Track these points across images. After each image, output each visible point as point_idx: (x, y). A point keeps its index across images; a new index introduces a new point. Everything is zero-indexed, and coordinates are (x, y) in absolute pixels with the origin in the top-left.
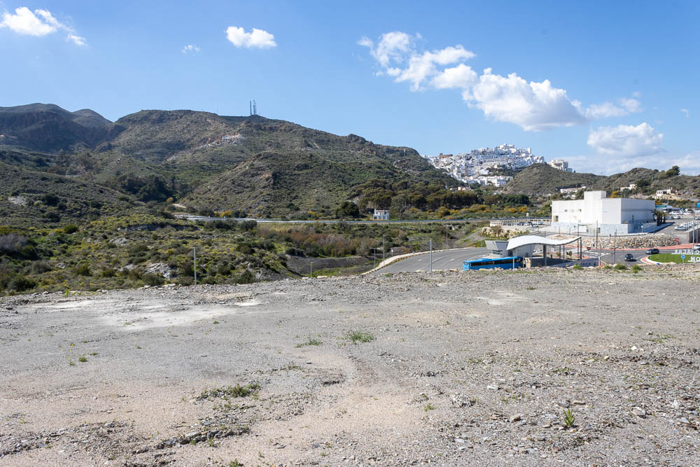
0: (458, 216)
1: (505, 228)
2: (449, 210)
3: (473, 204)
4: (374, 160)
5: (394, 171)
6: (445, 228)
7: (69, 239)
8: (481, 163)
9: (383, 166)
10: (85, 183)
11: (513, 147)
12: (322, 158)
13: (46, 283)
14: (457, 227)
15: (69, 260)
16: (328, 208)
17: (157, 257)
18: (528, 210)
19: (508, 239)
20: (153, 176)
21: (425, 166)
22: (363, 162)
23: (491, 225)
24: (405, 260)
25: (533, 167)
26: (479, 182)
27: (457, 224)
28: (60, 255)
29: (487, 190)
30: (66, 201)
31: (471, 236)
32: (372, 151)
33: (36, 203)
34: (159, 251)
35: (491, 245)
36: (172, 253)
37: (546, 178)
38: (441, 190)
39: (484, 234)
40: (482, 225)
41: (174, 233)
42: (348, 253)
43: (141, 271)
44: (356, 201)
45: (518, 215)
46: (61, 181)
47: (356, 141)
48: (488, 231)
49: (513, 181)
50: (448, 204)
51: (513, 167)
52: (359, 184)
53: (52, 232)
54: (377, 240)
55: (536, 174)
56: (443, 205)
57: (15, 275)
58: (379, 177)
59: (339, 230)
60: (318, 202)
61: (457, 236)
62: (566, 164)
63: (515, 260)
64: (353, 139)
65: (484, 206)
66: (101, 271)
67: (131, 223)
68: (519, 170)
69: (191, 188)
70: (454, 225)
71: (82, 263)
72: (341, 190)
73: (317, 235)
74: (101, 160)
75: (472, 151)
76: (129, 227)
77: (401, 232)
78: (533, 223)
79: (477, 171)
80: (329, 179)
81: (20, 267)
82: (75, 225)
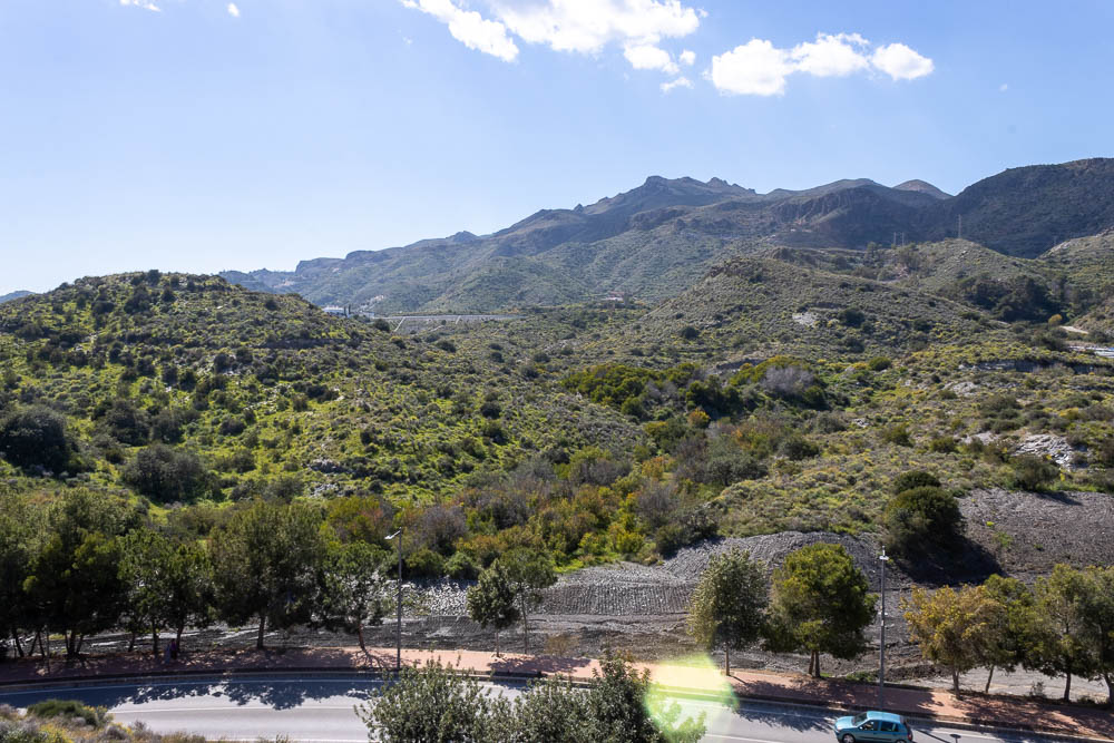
7: (876, 379)
10: (906, 290)
13: (836, 451)
15: (874, 415)
17: (1042, 421)
20: (1025, 277)
28: (860, 404)
30: (875, 320)
33: (830, 322)
34: (1046, 410)
36: (1076, 417)
41: (1069, 377)
43: (1009, 446)
46: (869, 288)
53: (850, 368)
57: (791, 432)
66: (929, 438)
67: (985, 357)
69: (1098, 296)
71: (895, 421)
74: (934, 254)
76: (980, 363)
81: (798, 420)
82: (887, 357)
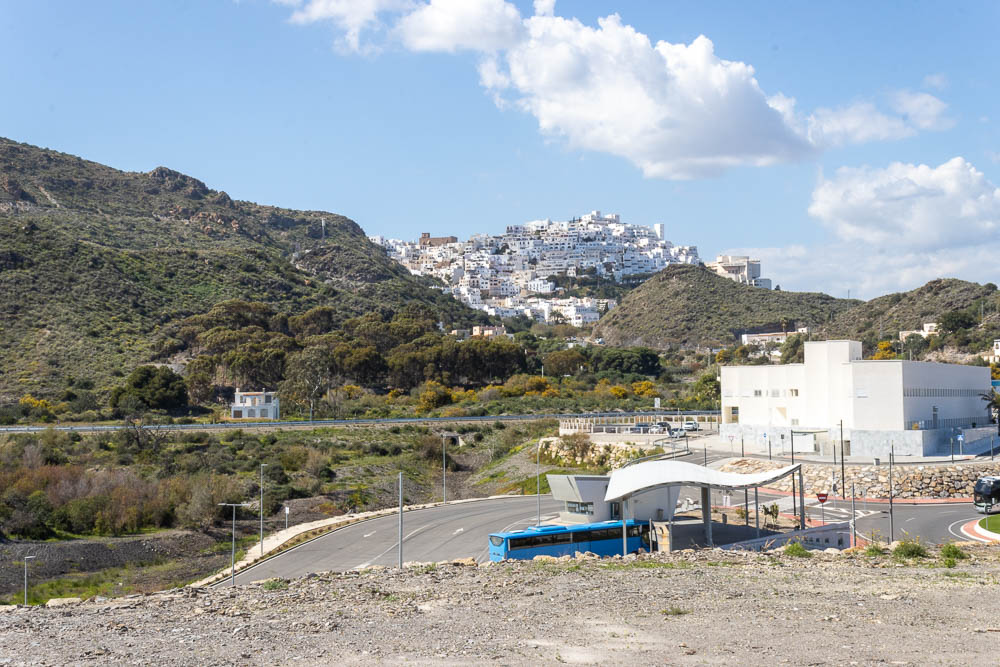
0: (474, 408)
1: (600, 441)
2: (449, 391)
3: (512, 372)
4: (232, 246)
5: (293, 280)
6: (438, 441)
8: (534, 262)
9: (259, 264)
11: (616, 221)
12: (70, 236)
14: (470, 437)
16: (88, 385)
18: (658, 391)
19: (607, 470)
21: (381, 266)
22: (201, 253)
23: (562, 431)
24: (327, 536)
25: (669, 276)
26: (528, 313)
27: (471, 430)
29: (550, 335)
31: (506, 464)
32: (227, 221)
35: (563, 486)
37: (704, 306)
38: (426, 336)
39: (544, 457)
40: (539, 430)
42: (151, 523)
44: (177, 364)
45: (632, 404)
47: (177, 188)
48: (553, 448)
49: (617, 312)
50: (445, 374)
51: (618, 274)
52: (188, 314)
54: (242, 481)
55: (677, 294)
56: (432, 377)
58: (247, 296)
59: (122, 451)
60: (54, 369)
61: (471, 462)
62: (754, 269)
63: (630, 528)
64: (168, 183)
65: (543, 378)
68: (632, 282)
70: (463, 431)
72: (130, 332)
73: (47, 470)
75: (509, 230)
77: (314, 454)
78: (673, 425)
79: (522, 283)
80: (92, 300)
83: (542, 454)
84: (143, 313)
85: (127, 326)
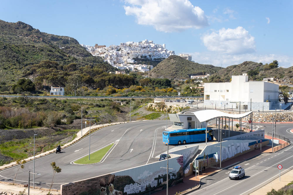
0: (124, 94)
1: (168, 105)
5: (63, 55)
6: (115, 104)
14: (125, 103)
21: (84, 53)
23: (155, 102)
25: (171, 58)
27: (125, 100)
31: (138, 111)
32: (39, 38)
35: (174, 118)
37: (180, 67)
40: (147, 101)
42: (35, 125)
44: (31, 78)
47: (24, 28)
48: (153, 106)
49: (156, 68)
50: (112, 84)
51: (153, 58)
52: (33, 64)
55: (173, 64)
58: (50, 59)
59: (21, 103)
61: (126, 110)
64: (21, 26)
68: (157, 60)
70: (122, 101)
72: (16, 69)
75: (120, 44)
79: (125, 60)
83: (150, 108)
84: (19, 63)
85: (15, 67)
